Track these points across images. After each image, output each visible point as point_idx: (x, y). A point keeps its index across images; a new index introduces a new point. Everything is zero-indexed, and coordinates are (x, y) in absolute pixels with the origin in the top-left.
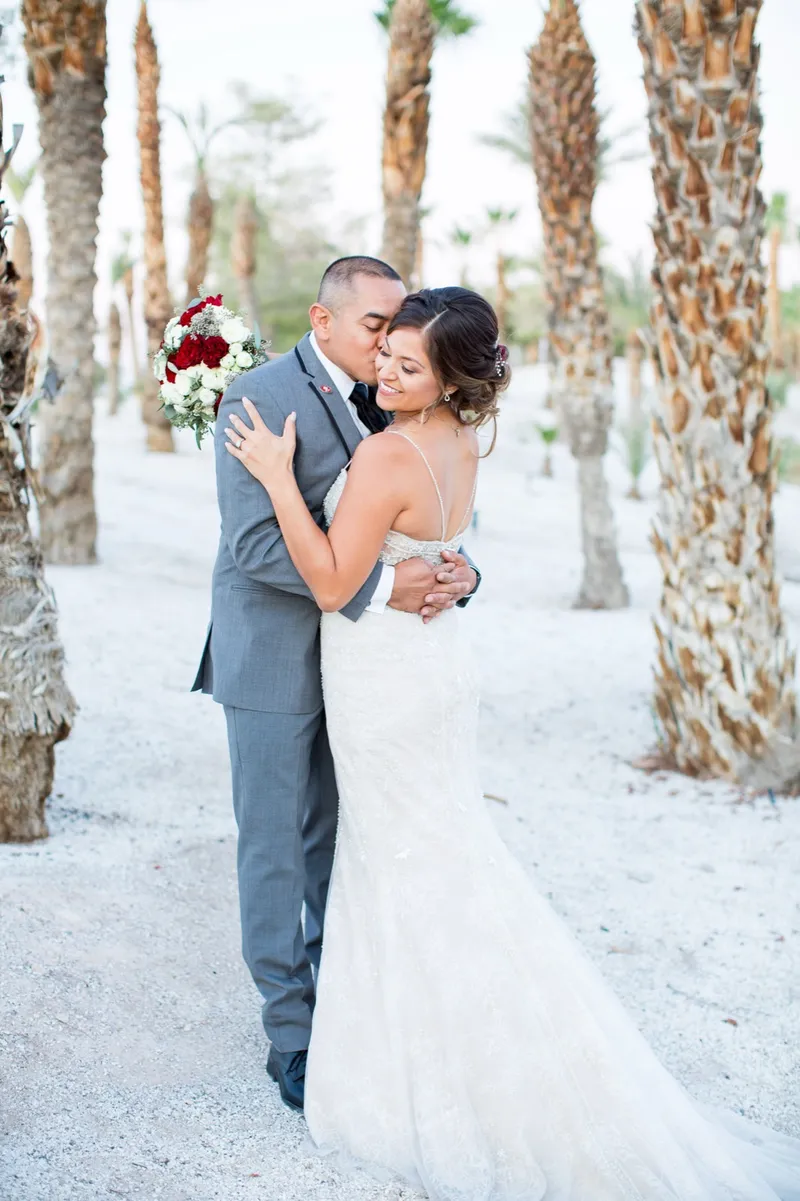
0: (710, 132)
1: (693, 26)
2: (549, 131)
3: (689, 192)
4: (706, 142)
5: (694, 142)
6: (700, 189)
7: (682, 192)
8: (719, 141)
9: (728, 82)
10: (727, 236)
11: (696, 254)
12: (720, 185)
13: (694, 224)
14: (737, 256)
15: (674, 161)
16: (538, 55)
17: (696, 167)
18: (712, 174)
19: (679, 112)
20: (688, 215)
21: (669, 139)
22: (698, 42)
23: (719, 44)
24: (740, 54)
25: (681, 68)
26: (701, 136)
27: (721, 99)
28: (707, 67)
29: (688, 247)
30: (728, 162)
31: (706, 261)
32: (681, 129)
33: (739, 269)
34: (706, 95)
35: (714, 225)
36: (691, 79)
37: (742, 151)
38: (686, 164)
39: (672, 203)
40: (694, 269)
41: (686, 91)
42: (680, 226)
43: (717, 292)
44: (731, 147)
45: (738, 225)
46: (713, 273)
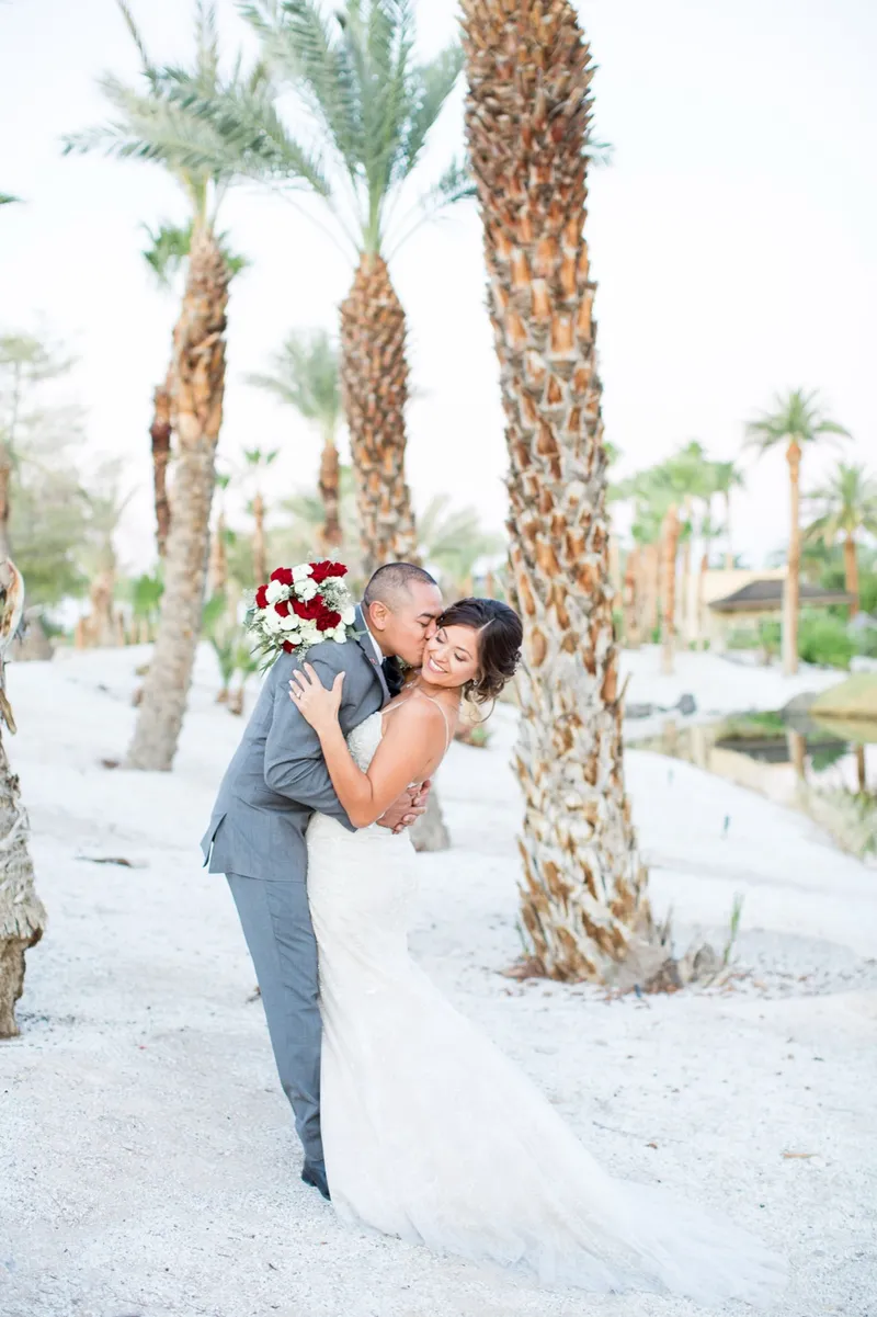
0: (559, 398)
1: (541, 305)
2: (362, 383)
3: (541, 451)
4: (555, 406)
5: (544, 406)
6: (551, 448)
7: (534, 451)
8: (566, 406)
9: (573, 354)
10: (576, 489)
11: (549, 506)
12: (569, 445)
13: (547, 479)
14: (585, 507)
15: (526, 422)
16: (350, 310)
17: (547, 428)
18: (562, 435)
19: (530, 380)
20: (541, 471)
21: (522, 403)
22: (546, 320)
23: (564, 321)
24: (582, 330)
25: (531, 342)
26: (550, 401)
27: (568, 368)
28: (554, 341)
29: (542, 500)
30: (574, 424)
31: (559, 511)
32: (532, 395)
33: (588, 518)
34: (553, 365)
35: (564, 480)
36: (541, 351)
37: (587, 414)
38: (538, 426)
39: (526, 461)
40: (548, 520)
41: (536, 361)
42: (534, 481)
43: (569, 540)
44: (577, 411)
45: (586, 480)
46: (565, 523)
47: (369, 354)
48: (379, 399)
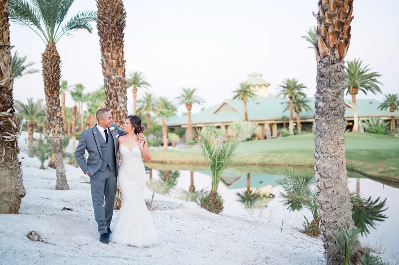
0: (118, 85)
1: (115, 65)
3: (114, 96)
4: (117, 87)
5: (115, 87)
6: (116, 96)
7: (112, 96)
8: (120, 87)
9: (121, 76)
10: (122, 105)
11: (116, 109)
12: (120, 95)
13: (115, 102)
14: (123, 109)
15: (111, 90)
16: (46, 55)
17: (115, 92)
18: (118, 93)
19: (112, 81)
20: (114, 101)
21: (110, 86)
22: (116, 68)
23: (120, 69)
24: (123, 71)
25: (112, 73)
26: (116, 86)
27: (120, 79)
28: (117, 73)
29: (114, 107)
30: (121, 91)
31: (118, 109)
32: (112, 84)
33: (124, 111)
34: (117, 78)
35: (119, 103)
36: (114, 75)
37: (124, 89)
38: (114, 91)
39: (111, 98)
40: (116, 111)
41: (114, 77)
42: (113, 103)
43: (120, 115)
44: (122, 88)
45: (123, 103)
46: (119, 112)
47: (50, 67)
48: (53, 78)
